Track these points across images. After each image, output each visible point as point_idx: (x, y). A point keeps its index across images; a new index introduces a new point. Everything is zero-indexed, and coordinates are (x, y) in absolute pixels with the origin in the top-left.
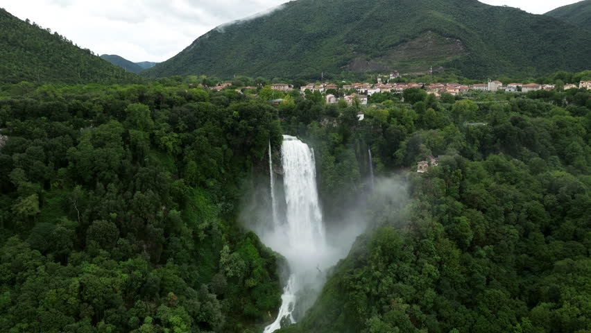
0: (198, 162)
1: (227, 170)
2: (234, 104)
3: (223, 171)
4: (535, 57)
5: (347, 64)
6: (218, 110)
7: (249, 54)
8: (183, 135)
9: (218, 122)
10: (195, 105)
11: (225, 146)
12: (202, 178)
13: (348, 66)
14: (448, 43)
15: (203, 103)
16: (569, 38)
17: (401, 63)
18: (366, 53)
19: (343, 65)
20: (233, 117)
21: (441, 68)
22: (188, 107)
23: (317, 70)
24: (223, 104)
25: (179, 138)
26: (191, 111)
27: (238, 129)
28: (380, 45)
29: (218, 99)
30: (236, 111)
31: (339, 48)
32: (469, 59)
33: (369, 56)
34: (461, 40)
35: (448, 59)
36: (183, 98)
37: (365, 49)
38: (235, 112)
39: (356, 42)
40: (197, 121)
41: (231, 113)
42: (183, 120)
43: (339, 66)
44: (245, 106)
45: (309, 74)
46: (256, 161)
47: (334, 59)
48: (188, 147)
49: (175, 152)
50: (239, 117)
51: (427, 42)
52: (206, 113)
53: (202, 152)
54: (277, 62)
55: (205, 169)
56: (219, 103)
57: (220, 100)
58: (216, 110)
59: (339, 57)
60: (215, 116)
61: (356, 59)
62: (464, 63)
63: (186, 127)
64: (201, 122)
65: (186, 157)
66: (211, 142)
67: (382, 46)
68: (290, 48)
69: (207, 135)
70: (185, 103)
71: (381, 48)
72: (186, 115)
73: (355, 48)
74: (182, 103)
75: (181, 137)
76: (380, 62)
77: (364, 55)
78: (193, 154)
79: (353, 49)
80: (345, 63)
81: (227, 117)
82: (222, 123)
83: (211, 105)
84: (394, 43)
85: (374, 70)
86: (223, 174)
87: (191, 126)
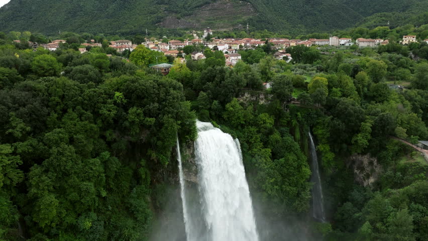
0: (60, 191)
1: (110, 190)
2: (111, 80)
3: (104, 194)
4: (302, 17)
5: (160, 22)
6: (87, 91)
7: (70, 13)
8: (22, 146)
9: (89, 113)
10: (40, 84)
11: (106, 154)
12: (70, 219)
13: (162, 23)
14: (241, 6)
15: (53, 78)
16: (322, 4)
17: (207, 21)
18: (176, 12)
19: (157, 23)
20: (115, 103)
21: (240, 25)
22: (27, 88)
23: (135, 26)
24: (90, 79)
25: (14, 153)
26: (34, 96)
27: (127, 124)
28: (187, 6)
29: (81, 72)
30: (118, 90)
31: (152, 8)
32: (260, 18)
33: (179, 15)
34: (250, 3)
35: (243, 18)
36: (14, 70)
37: (175, 10)
38: (117, 94)
39: (166, 4)
40: (49, 114)
41: (111, 96)
42: (20, 116)
43: (153, 23)
44: (133, 82)
45: (129, 30)
46: (154, 166)
47: (149, 18)
48: (36, 170)
49: (8, 182)
50: (125, 101)
51: (225, 4)
52: (63, 97)
53: (66, 174)
54: (97, 20)
55: (73, 203)
56: (85, 78)
57: (86, 73)
58: (82, 92)
59: (152, 16)
60: (82, 104)
61: (168, 17)
62: (257, 22)
63: (28, 129)
64: (56, 115)
65: (33, 190)
66: (82, 153)
67: (189, 7)
68: (107, 7)
69: (71, 141)
70: (19, 80)
71: (189, 9)
72: (24, 106)
73: (165, 8)
74: (13, 81)
75: (19, 151)
76: (189, 20)
77: (174, 14)
78: (48, 181)
79: (164, 9)
80: (159, 20)
81: (105, 103)
82: (96, 114)
83: (70, 82)
84: (198, 4)
85: (185, 27)
86: (104, 198)
87: (39, 126)
